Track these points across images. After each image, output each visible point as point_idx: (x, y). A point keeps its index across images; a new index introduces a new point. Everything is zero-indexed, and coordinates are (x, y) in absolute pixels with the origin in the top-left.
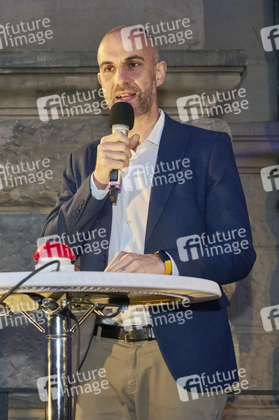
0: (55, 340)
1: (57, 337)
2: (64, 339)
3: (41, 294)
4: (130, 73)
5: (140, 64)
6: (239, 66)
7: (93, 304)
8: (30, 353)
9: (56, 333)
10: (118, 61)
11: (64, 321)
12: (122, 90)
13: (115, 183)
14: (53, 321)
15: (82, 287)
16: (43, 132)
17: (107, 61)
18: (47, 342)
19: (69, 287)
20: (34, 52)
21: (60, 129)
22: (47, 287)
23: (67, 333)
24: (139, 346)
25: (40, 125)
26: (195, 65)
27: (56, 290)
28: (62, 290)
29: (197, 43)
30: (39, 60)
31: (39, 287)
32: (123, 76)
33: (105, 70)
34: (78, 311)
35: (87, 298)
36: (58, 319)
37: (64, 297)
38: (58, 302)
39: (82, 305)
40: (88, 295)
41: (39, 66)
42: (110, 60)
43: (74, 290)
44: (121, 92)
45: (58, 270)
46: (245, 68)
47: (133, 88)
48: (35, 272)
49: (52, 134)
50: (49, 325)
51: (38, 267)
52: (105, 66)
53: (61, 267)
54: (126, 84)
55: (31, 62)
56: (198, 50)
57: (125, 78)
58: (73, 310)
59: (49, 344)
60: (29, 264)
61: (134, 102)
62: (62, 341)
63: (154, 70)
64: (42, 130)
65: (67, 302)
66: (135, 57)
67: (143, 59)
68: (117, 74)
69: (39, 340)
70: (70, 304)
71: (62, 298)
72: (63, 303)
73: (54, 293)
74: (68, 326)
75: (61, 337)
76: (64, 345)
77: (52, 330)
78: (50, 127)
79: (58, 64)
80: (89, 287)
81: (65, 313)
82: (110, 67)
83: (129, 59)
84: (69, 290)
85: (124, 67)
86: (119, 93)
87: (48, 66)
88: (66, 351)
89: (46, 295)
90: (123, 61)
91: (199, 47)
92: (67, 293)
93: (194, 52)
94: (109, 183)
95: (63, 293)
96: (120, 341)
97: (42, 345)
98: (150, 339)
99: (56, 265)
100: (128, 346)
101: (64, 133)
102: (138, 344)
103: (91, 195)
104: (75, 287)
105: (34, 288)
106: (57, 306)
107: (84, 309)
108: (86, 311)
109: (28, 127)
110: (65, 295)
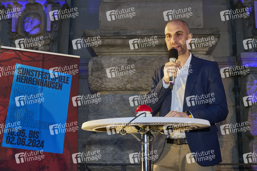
0: (145, 144)
1: (145, 143)
2: (148, 144)
3: (139, 126)
4: (177, 38)
5: (181, 34)
6: (217, 34)
7: (160, 130)
8: (135, 150)
9: (145, 141)
10: (173, 33)
11: (148, 137)
12: (174, 45)
13: (172, 81)
14: (144, 137)
15: (155, 123)
16: (139, 61)
17: (169, 33)
18: (141, 145)
19: (150, 123)
20: (135, 29)
21: (146, 60)
22: (141, 123)
23: (149, 141)
24: (181, 147)
25: (138, 59)
26: (199, 34)
27: (145, 124)
28: (147, 124)
29: (200, 25)
30: (137, 33)
31: (138, 123)
32: (174, 39)
33: (168, 37)
34: (153, 133)
35: (157, 127)
36: (146, 136)
37: (148, 127)
38: (146, 129)
39: (155, 130)
40: (157, 126)
41: (137, 35)
42: (170, 33)
43: (152, 124)
44: (174, 46)
45: (145, 116)
46: (219, 35)
47: (179, 44)
48: (136, 117)
49: (143, 62)
50: (142, 138)
51: (137, 115)
52: (168, 35)
53: (147, 115)
54: (176, 42)
55: (134, 33)
56: (201, 28)
57: (176, 40)
58: (152, 132)
59: (142, 146)
60: (134, 114)
61: (179, 49)
62: (147, 145)
63: (187, 37)
64: (139, 60)
65: (149, 129)
66: (180, 32)
67: (182, 32)
68: (172, 38)
69: (138, 144)
70: (151, 130)
71: (147, 128)
72: (148, 129)
73: (144, 126)
74: (150, 139)
75: (147, 143)
76: (148, 146)
77: (143, 140)
78: (142, 59)
79: (145, 34)
80: (158, 123)
81: (149, 134)
82: (170, 36)
83: (177, 32)
84: (150, 124)
85: (175, 36)
86: (173, 46)
87: (141, 35)
88: (149, 149)
89: (141, 126)
90: (175, 33)
91: (201, 27)
92: (149, 125)
93: (199, 29)
94: (170, 82)
95: (148, 125)
96: (174, 145)
97: (139, 146)
98: (186, 144)
99: (145, 114)
100: (177, 146)
101: (148, 62)
102: (181, 145)
103: (163, 86)
104: (152, 123)
105: (136, 124)
106: (145, 131)
107: (156, 132)
108: (157, 133)
109: (133, 59)
110: (148, 126)
